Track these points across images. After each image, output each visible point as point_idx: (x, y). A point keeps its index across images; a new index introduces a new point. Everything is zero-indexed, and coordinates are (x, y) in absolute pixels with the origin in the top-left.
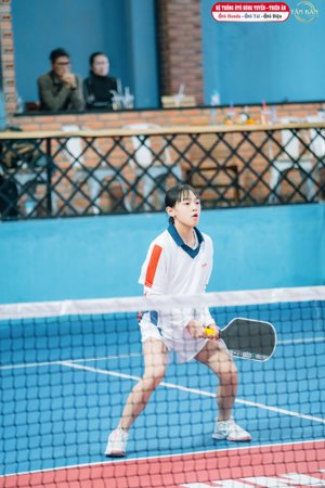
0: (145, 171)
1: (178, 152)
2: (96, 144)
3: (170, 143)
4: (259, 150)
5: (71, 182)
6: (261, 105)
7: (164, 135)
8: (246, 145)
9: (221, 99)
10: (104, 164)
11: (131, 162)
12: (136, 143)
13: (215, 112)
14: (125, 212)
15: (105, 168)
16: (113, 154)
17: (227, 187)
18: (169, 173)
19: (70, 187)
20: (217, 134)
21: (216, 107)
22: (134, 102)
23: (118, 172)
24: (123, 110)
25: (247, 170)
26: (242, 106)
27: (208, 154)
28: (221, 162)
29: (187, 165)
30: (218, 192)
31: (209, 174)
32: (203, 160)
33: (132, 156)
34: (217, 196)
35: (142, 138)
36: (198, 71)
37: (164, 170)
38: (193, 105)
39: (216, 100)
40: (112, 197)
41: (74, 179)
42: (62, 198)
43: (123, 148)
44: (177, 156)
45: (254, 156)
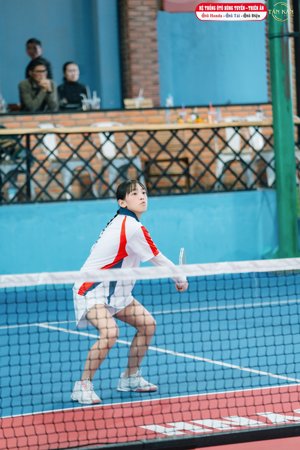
0: (110, 162)
1: (138, 146)
2: (68, 139)
3: (131, 138)
4: (206, 145)
5: (47, 171)
6: (208, 107)
7: (126, 132)
8: (196, 141)
9: (174, 101)
10: (75, 156)
11: (98, 155)
12: (102, 138)
13: (169, 113)
14: (93, 198)
15: (75, 160)
16: (83, 148)
17: (179, 176)
18: (131, 164)
19: (46, 175)
20: (171, 131)
21: (170, 108)
22: (101, 104)
23: (87, 163)
24: (91, 110)
25: (196, 162)
26: (192, 107)
27: (164, 148)
28: (174, 155)
29: (145, 157)
30: (172, 181)
31: (165, 165)
32: (159, 153)
33: (99, 150)
34: (171, 184)
35: (107, 134)
36: (155, 77)
37: (126, 162)
38: (151, 106)
39: (170, 102)
40: (82, 184)
41: (49, 169)
42: (39, 186)
43: (91, 143)
44: (137, 149)
45: (202, 150)
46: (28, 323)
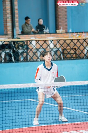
10: (41, 47)
46: (27, 99)
